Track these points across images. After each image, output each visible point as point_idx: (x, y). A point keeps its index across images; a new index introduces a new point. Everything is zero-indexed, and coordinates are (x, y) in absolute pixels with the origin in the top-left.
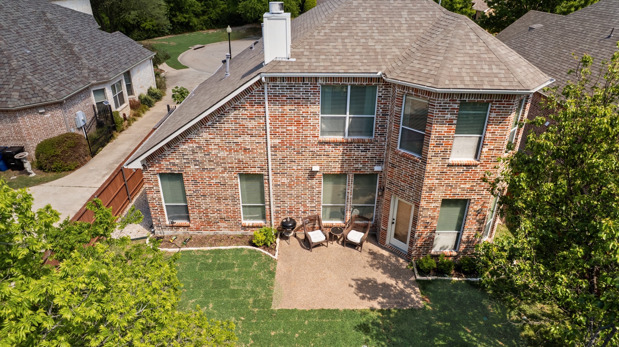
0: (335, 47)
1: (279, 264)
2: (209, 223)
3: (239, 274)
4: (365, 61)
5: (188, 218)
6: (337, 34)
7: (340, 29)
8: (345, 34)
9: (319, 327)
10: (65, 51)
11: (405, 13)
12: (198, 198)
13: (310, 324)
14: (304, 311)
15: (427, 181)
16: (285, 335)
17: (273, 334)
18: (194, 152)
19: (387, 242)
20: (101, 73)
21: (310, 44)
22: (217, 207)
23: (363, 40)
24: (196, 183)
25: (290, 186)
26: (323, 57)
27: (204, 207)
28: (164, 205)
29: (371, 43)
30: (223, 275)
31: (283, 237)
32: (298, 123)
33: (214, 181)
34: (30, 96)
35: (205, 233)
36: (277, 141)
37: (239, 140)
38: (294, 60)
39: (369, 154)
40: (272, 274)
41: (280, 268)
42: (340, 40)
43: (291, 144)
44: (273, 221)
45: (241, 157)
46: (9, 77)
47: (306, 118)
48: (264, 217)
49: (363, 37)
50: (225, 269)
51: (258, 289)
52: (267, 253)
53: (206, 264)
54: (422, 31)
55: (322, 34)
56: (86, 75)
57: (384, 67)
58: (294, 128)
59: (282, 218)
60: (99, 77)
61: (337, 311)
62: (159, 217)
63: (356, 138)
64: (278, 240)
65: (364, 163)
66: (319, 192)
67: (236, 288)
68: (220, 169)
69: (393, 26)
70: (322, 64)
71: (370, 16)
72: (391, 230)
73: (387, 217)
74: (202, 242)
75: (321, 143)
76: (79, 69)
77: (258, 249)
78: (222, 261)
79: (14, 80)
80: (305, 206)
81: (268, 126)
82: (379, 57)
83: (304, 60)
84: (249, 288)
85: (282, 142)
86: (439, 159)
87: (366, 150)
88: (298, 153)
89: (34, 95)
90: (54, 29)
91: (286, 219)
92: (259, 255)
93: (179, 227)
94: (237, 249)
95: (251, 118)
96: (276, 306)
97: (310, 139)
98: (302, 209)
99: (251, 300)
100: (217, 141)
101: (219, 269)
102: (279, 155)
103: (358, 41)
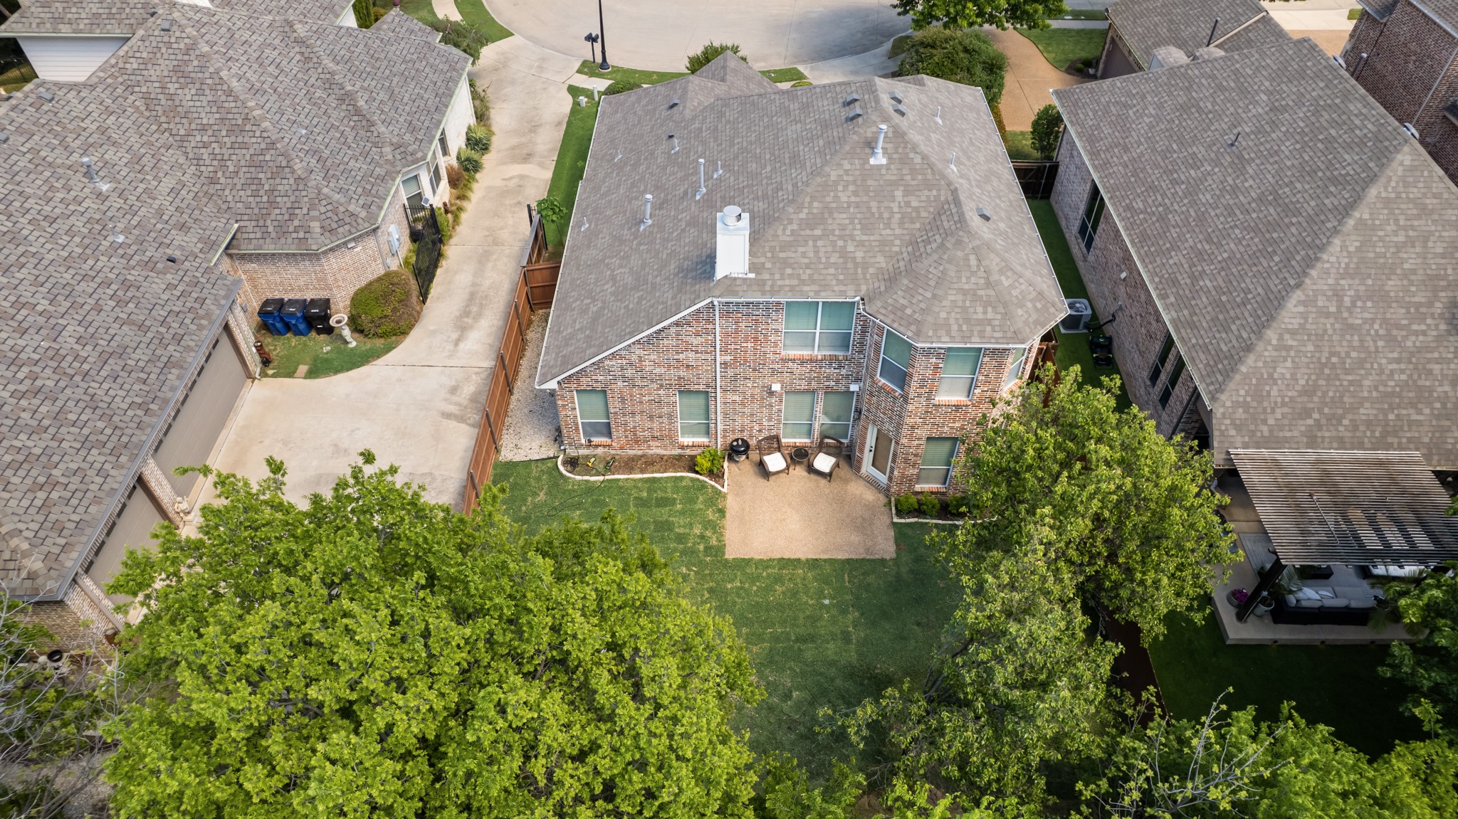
0: (804, 255)
1: (729, 498)
2: (637, 442)
3: (683, 513)
4: (841, 277)
5: (609, 435)
6: (808, 232)
7: (810, 223)
8: (818, 232)
9: (778, 579)
10: (344, 107)
11: (899, 194)
12: (624, 415)
13: (769, 576)
14: (761, 560)
15: (908, 420)
16: (742, 588)
17: (729, 586)
18: (622, 369)
19: (863, 470)
20: (410, 149)
21: (772, 249)
22: (648, 424)
23: (840, 243)
24: (623, 400)
25: (743, 404)
26: (789, 271)
27: (631, 425)
28: (580, 421)
29: (850, 248)
30: (663, 514)
31: (731, 459)
32: (756, 339)
33: (647, 398)
34: (334, 226)
35: (631, 452)
36: (728, 358)
37: (681, 357)
38: (752, 276)
39: (844, 372)
40: (722, 512)
41: (731, 504)
42: (811, 243)
43: (746, 361)
44: (719, 440)
45: (682, 374)
46: (297, 193)
47: (766, 335)
48: (708, 433)
49: (841, 237)
50: (665, 506)
51: (708, 533)
52: (713, 483)
53: (641, 499)
54: (918, 226)
55: (788, 232)
56: (390, 157)
57: (864, 288)
58: (749, 345)
59: (731, 437)
60: (409, 158)
61: (798, 560)
62: (573, 435)
63: (828, 353)
64: (726, 464)
65: (837, 381)
66: (780, 411)
67: (681, 531)
68: (654, 385)
69: (881, 217)
70: (787, 282)
71: (853, 199)
72: (868, 458)
73: (863, 444)
74: (630, 464)
75: (785, 360)
76: (376, 145)
77: (701, 478)
78: (660, 494)
79: (306, 199)
80: (761, 424)
81: (718, 342)
82: (860, 271)
83: (766, 276)
84: (697, 531)
85: (735, 358)
86: (922, 400)
87: (840, 367)
88: (754, 370)
89: (341, 223)
90: (315, 60)
91: (737, 440)
92: (703, 486)
93: (597, 446)
94: (676, 478)
95: (697, 334)
96: (730, 554)
97: (771, 356)
98: (757, 428)
99: (701, 547)
100: (653, 357)
101: (658, 505)
102: (730, 372)
103: (834, 244)
